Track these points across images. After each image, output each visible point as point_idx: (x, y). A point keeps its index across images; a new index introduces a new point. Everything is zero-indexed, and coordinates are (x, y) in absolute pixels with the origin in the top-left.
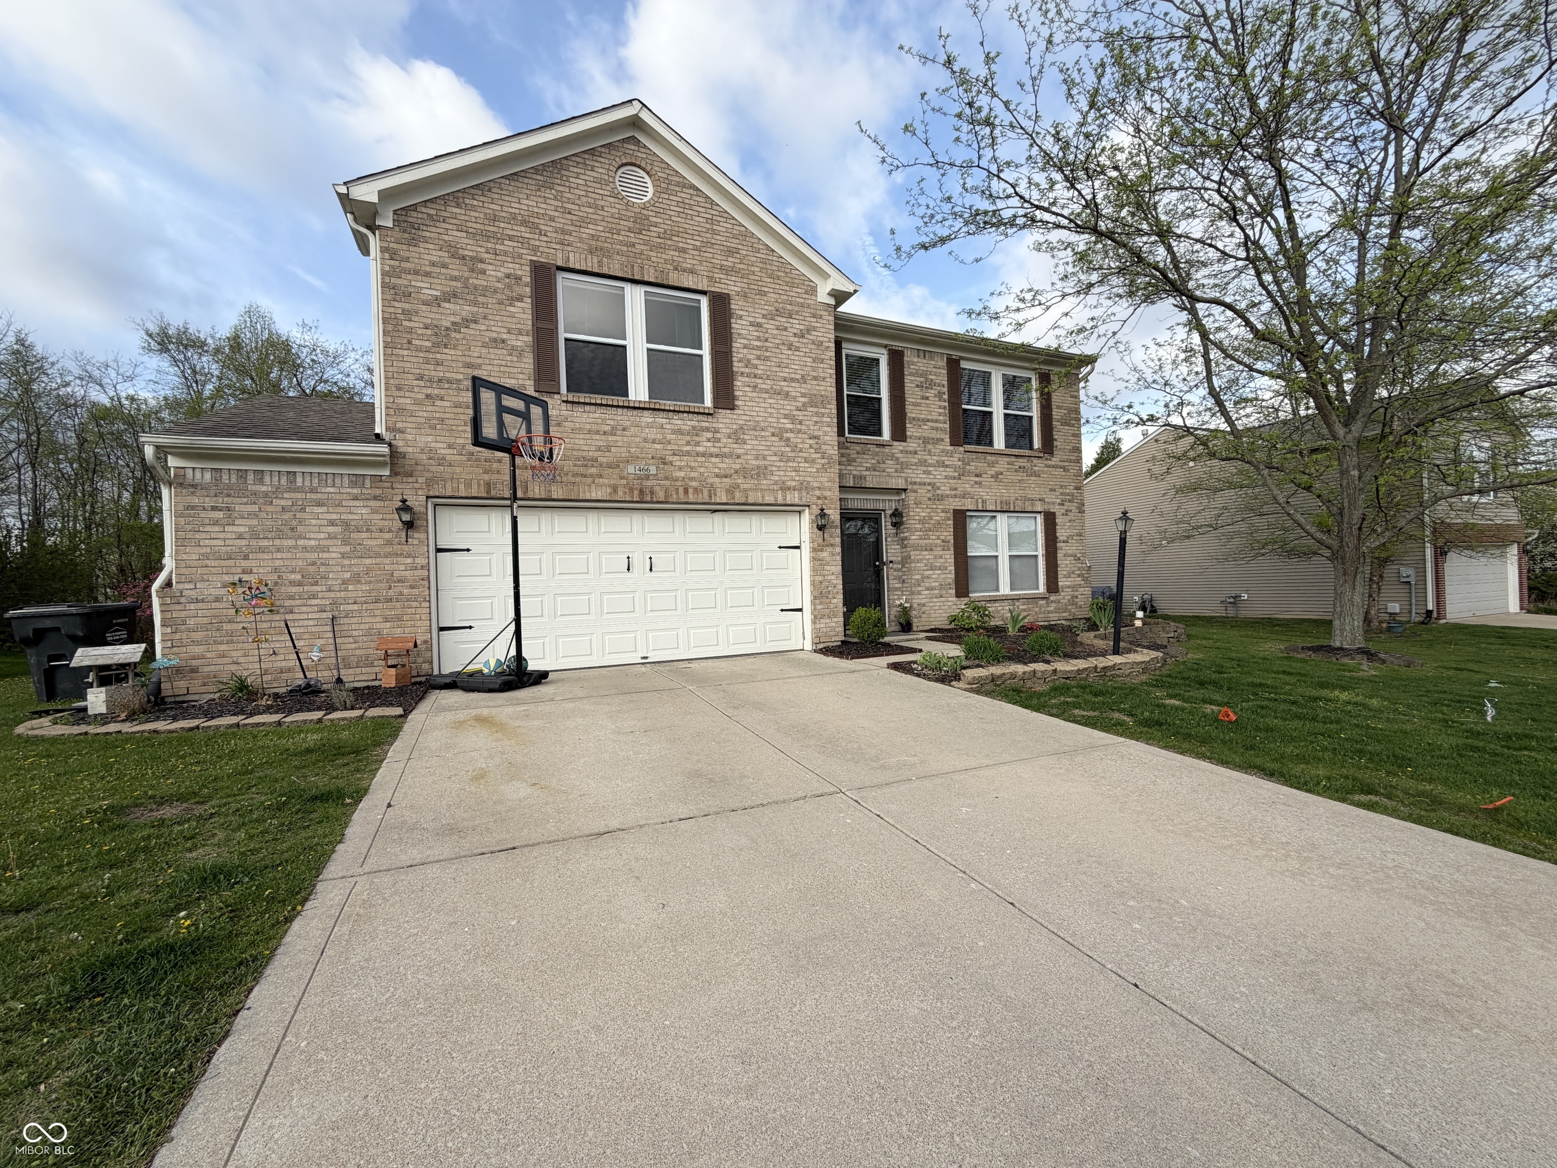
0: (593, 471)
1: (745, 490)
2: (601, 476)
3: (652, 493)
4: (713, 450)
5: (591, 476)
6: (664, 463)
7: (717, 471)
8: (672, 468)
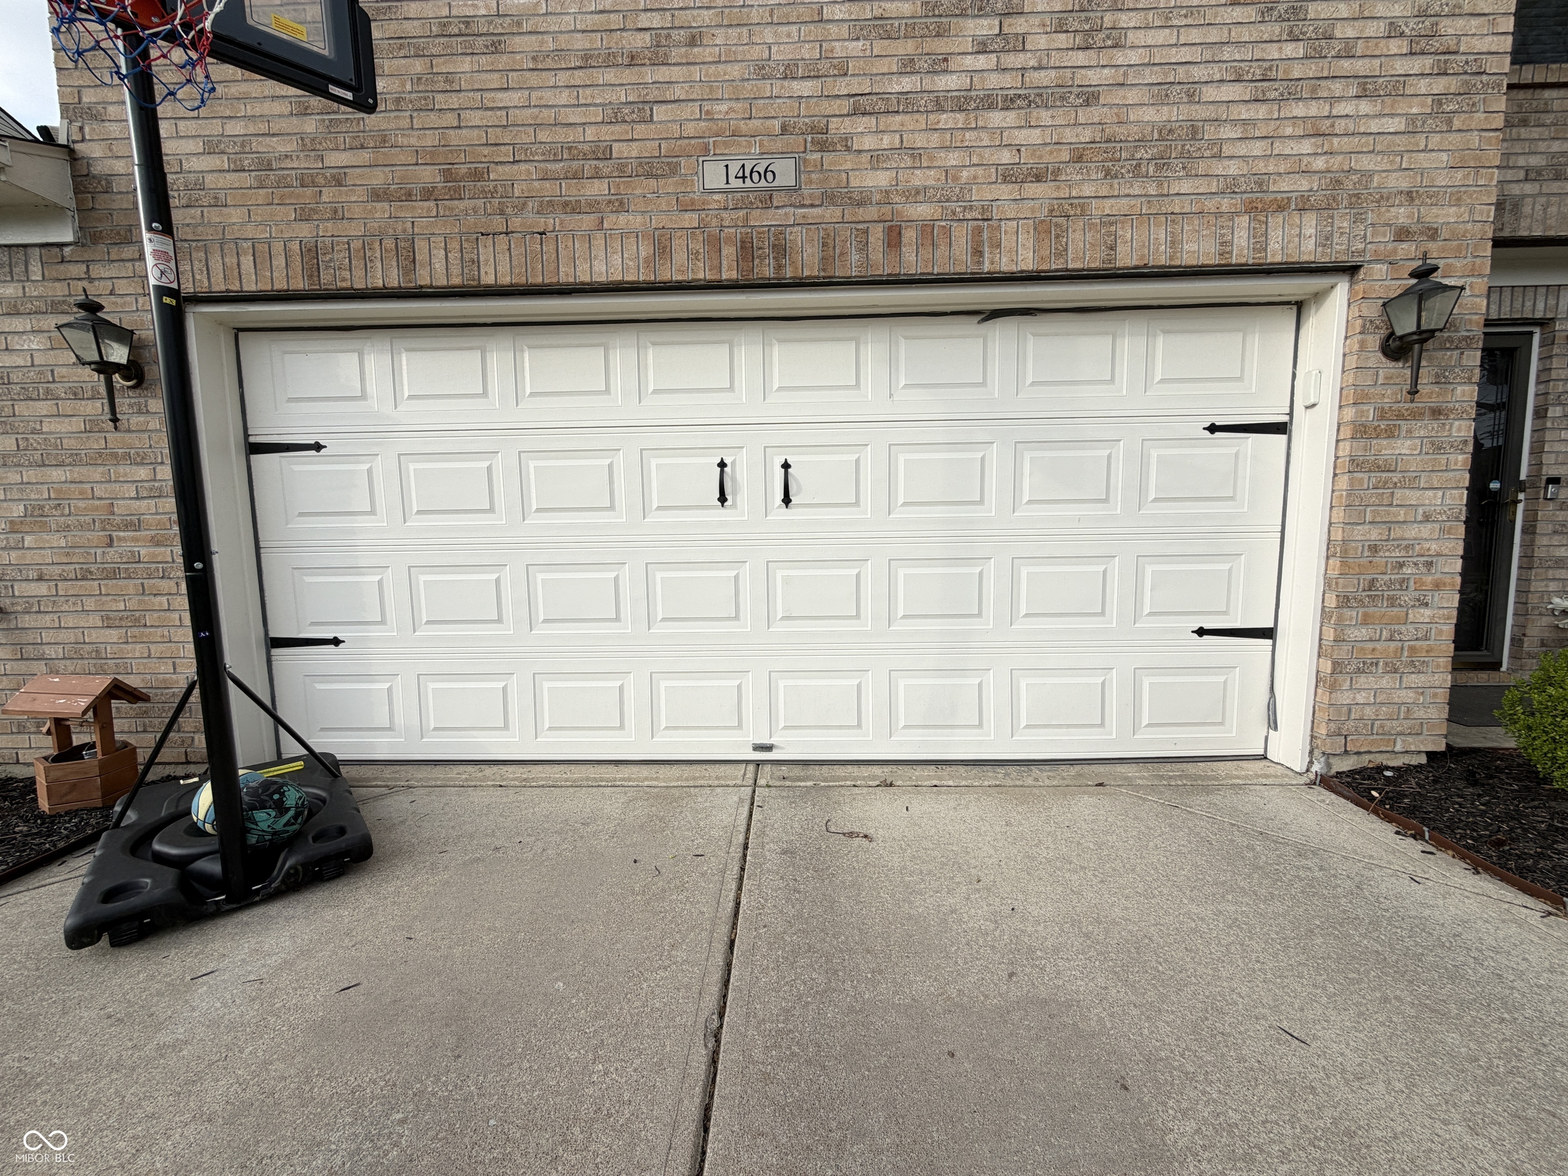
0: (597, 189)
1: (1109, 221)
2: (621, 206)
3: (781, 250)
4: (994, 81)
5: (593, 206)
6: (823, 147)
7: (1006, 157)
8: (847, 162)
